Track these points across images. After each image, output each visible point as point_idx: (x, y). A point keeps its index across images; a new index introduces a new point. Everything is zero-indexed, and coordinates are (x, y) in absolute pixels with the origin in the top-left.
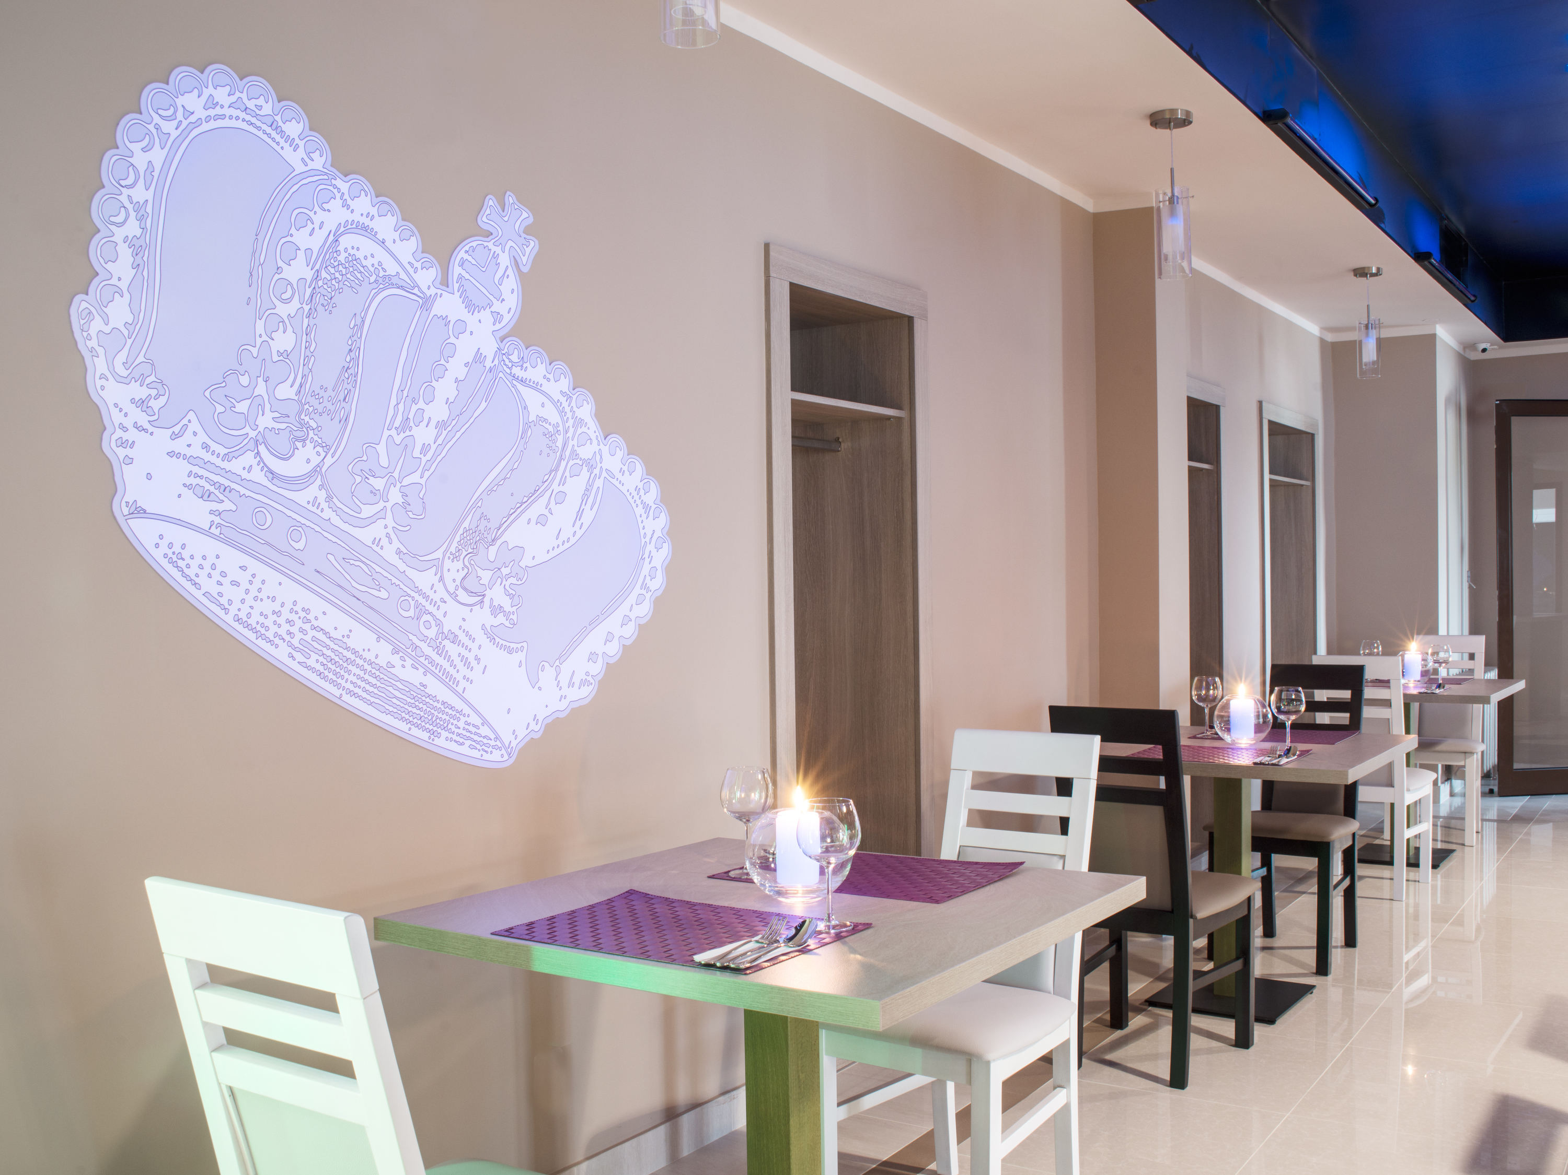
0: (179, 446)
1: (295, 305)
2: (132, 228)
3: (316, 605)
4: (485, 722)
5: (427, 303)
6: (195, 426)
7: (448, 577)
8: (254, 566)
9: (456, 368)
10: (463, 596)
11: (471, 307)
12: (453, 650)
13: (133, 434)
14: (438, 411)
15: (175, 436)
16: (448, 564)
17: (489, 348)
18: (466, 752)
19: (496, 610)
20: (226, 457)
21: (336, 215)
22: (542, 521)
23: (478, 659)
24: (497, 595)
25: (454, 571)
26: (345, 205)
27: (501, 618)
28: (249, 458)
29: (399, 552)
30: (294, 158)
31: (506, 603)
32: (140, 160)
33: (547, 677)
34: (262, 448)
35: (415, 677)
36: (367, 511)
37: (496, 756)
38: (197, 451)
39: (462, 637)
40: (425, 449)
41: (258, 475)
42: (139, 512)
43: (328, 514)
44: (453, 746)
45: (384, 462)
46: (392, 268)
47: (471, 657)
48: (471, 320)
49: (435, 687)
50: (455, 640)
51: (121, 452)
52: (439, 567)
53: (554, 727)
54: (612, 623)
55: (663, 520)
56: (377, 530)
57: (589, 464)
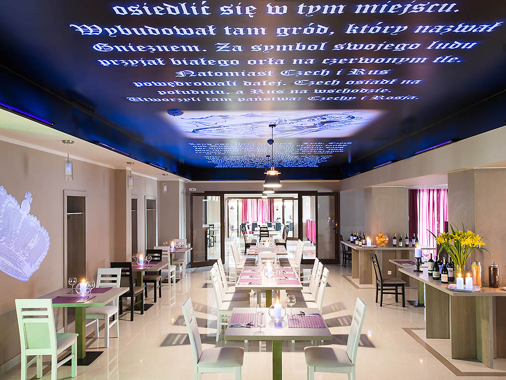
3: (5, 260)
4: (25, 274)
5: (18, 211)
7: (21, 253)
9: (22, 220)
10: (23, 255)
11: (24, 211)
12: (21, 264)
14: (20, 228)
17: (26, 216)
18: (23, 279)
21: (8, 201)
22: (33, 242)
23: (24, 265)
24: (27, 254)
25: (21, 251)
26: (8, 199)
27: (27, 258)
29: (15, 250)
30: (2, 194)
33: (33, 266)
35: (16, 268)
36: (11, 245)
37: (26, 279)
40: (18, 234)
43: (6, 246)
44: (21, 279)
45: (13, 237)
46: (14, 207)
48: (24, 213)
49: (19, 270)
50: (21, 262)
53: (34, 273)
54: (42, 256)
55: (49, 238)
56: (12, 247)
57: (39, 232)
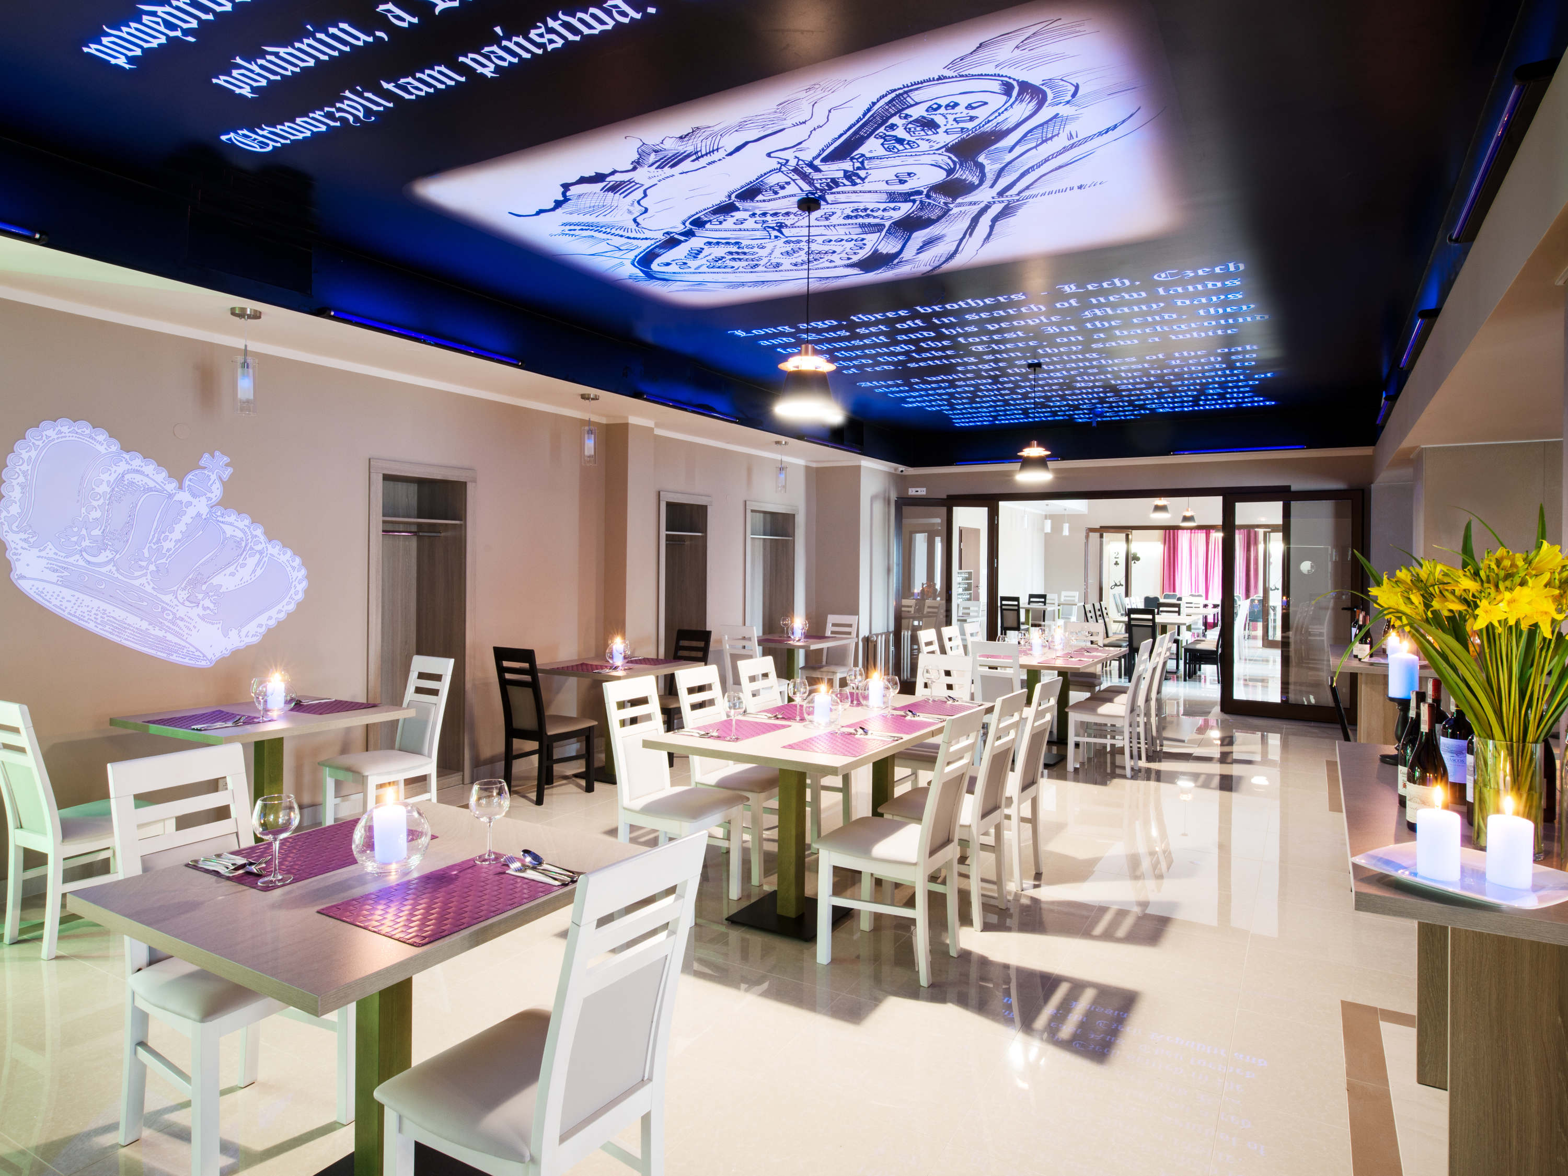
0: (43, 554)
1: (102, 501)
2: (22, 479)
3: (109, 608)
4: (198, 650)
5: (171, 496)
6: (51, 546)
7: (180, 597)
8: (77, 594)
9: (187, 519)
10: (187, 603)
11: (194, 496)
12: (181, 624)
13: (20, 551)
14: (176, 535)
15: (40, 551)
16: (179, 592)
17: (204, 511)
18: (187, 661)
19: (205, 608)
20: (67, 557)
21: (123, 467)
22: (232, 574)
23: (195, 627)
24: (207, 603)
25: (183, 595)
26: (128, 463)
27: (208, 611)
28: (77, 557)
29: (153, 588)
30: (102, 449)
31: (211, 606)
32: (25, 455)
33: (233, 634)
34: (84, 553)
35: (161, 634)
36: (137, 574)
37: (203, 663)
38: (51, 555)
39: (186, 618)
40: (168, 550)
41: (81, 563)
42: (22, 577)
43: (117, 575)
44: (181, 660)
45: (147, 555)
46: (152, 484)
47: (191, 627)
48: (195, 501)
49: (170, 637)
50: (182, 619)
51: (15, 557)
52: (175, 593)
53: (236, 653)
54: (273, 612)
55: (303, 572)
56: (143, 580)
57: (261, 552)
